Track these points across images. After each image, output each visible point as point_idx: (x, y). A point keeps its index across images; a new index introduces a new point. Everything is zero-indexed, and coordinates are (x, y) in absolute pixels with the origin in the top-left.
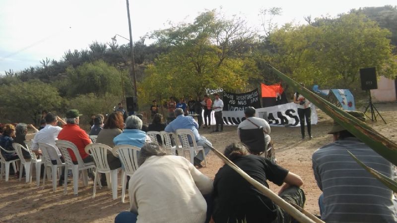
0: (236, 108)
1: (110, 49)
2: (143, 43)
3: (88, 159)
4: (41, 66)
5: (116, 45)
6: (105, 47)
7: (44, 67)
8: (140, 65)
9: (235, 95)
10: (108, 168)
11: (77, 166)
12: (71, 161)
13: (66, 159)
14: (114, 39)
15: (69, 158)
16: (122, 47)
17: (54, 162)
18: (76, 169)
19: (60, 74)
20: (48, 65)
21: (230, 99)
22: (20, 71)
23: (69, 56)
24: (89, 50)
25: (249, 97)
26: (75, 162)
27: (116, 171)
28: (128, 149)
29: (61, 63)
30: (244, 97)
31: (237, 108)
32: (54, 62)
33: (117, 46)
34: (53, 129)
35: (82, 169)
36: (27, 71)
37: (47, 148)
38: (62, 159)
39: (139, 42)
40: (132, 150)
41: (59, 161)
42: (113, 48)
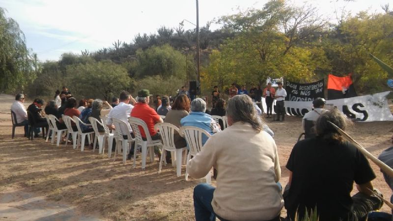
0: (298, 98)
1: (176, 34)
2: (208, 28)
3: (156, 137)
4: (113, 47)
5: (182, 30)
6: (172, 31)
7: (115, 49)
8: (204, 50)
9: (299, 85)
11: (146, 142)
12: (141, 138)
13: (136, 135)
14: (182, 24)
15: (139, 134)
16: (187, 32)
17: (125, 137)
18: (145, 145)
19: (130, 56)
20: (120, 47)
21: (292, 89)
22: (95, 52)
23: (138, 40)
24: (157, 34)
25: (314, 87)
26: (144, 139)
27: (181, 150)
28: (194, 131)
29: (131, 45)
30: (308, 88)
31: (300, 98)
32: (125, 45)
33: (183, 31)
34: (126, 107)
35: (150, 145)
36: (100, 51)
37: (119, 124)
38: (133, 135)
39: (204, 28)
40: (198, 131)
41: (129, 136)
42: (180, 33)
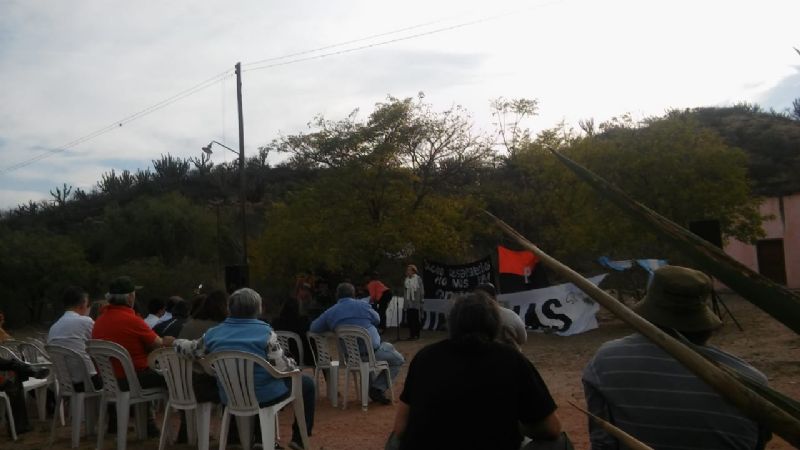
0: (447, 293)
1: (194, 172)
2: (264, 161)
4: (51, 200)
5: (207, 164)
6: (186, 166)
7: (57, 204)
8: (256, 204)
9: (447, 269)
10: (193, 399)
11: (127, 395)
14: (208, 150)
16: (220, 167)
17: (79, 387)
18: (124, 402)
19: (90, 218)
20: (67, 199)
21: (436, 276)
22: (8, 210)
23: (111, 183)
24: (153, 171)
25: (474, 271)
27: (208, 408)
28: (237, 360)
29: (94, 196)
30: (464, 273)
31: (451, 293)
32: (80, 194)
33: (212, 165)
35: (137, 401)
36: (22, 209)
37: (66, 357)
39: (255, 160)
40: (245, 360)
41: (89, 385)
42: (203, 169)
